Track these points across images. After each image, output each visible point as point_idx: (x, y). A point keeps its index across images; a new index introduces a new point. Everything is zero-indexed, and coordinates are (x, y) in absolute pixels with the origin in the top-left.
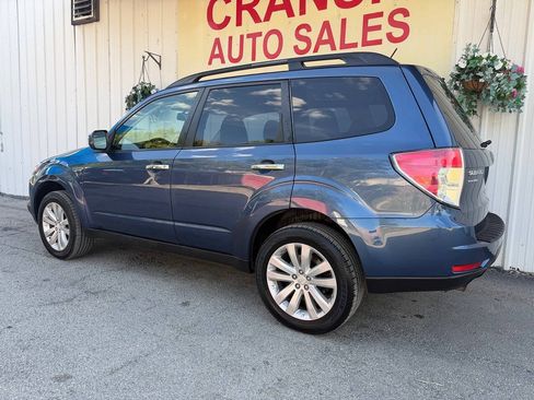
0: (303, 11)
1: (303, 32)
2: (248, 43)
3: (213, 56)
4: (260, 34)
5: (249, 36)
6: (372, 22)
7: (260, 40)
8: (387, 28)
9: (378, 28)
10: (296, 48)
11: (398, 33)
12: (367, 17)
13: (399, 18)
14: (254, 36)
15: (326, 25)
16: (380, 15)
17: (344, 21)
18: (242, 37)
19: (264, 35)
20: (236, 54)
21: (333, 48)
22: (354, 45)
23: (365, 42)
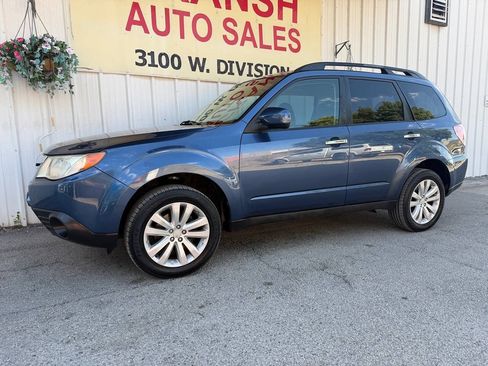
0: (228, 7)
1: (230, 25)
2: (175, 19)
4: (188, 14)
5: (175, 12)
6: (279, 33)
7: (188, 21)
8: (288, 41)
9: (283, 38)
10: (225, 37)
11: (295, 46)
12: (276, 29)
13: (294, 35)
14: (182, 14)
15: (248, 25)
16: (283, 29)
17: (260, 26)
18: (167, 10)
19: (192, 16)
20: (161, 27)
21: (255, 46)
22: (269, 47)
23: (277, 48)
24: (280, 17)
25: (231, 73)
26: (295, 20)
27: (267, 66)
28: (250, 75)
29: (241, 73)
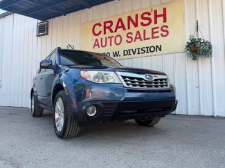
0: (129, 28)
1: (129, 35)
2: (108, 40)
3: (95, 45)
4: (113, 37)
5: (109, 38)
6: (155, 31)
7: (113, 39)
8: (160, 32)
9: (157, 32)
11: (165, 33)
12: (153, 29)
13: (164, 28)
14: (111, 38)
15: (138, 32)
16: (158, 28)
17: (144, 31)
18: (106, 38)
19: (115, 37)
20: (104, 44)
21: (141, 40)
22: (149, 39)
23: (153, 38)
24: (156, 23)
25: (130, 54)
26: (165, 21)
27: (147, 48)
28: (139, 53)
29: (134, 54)
